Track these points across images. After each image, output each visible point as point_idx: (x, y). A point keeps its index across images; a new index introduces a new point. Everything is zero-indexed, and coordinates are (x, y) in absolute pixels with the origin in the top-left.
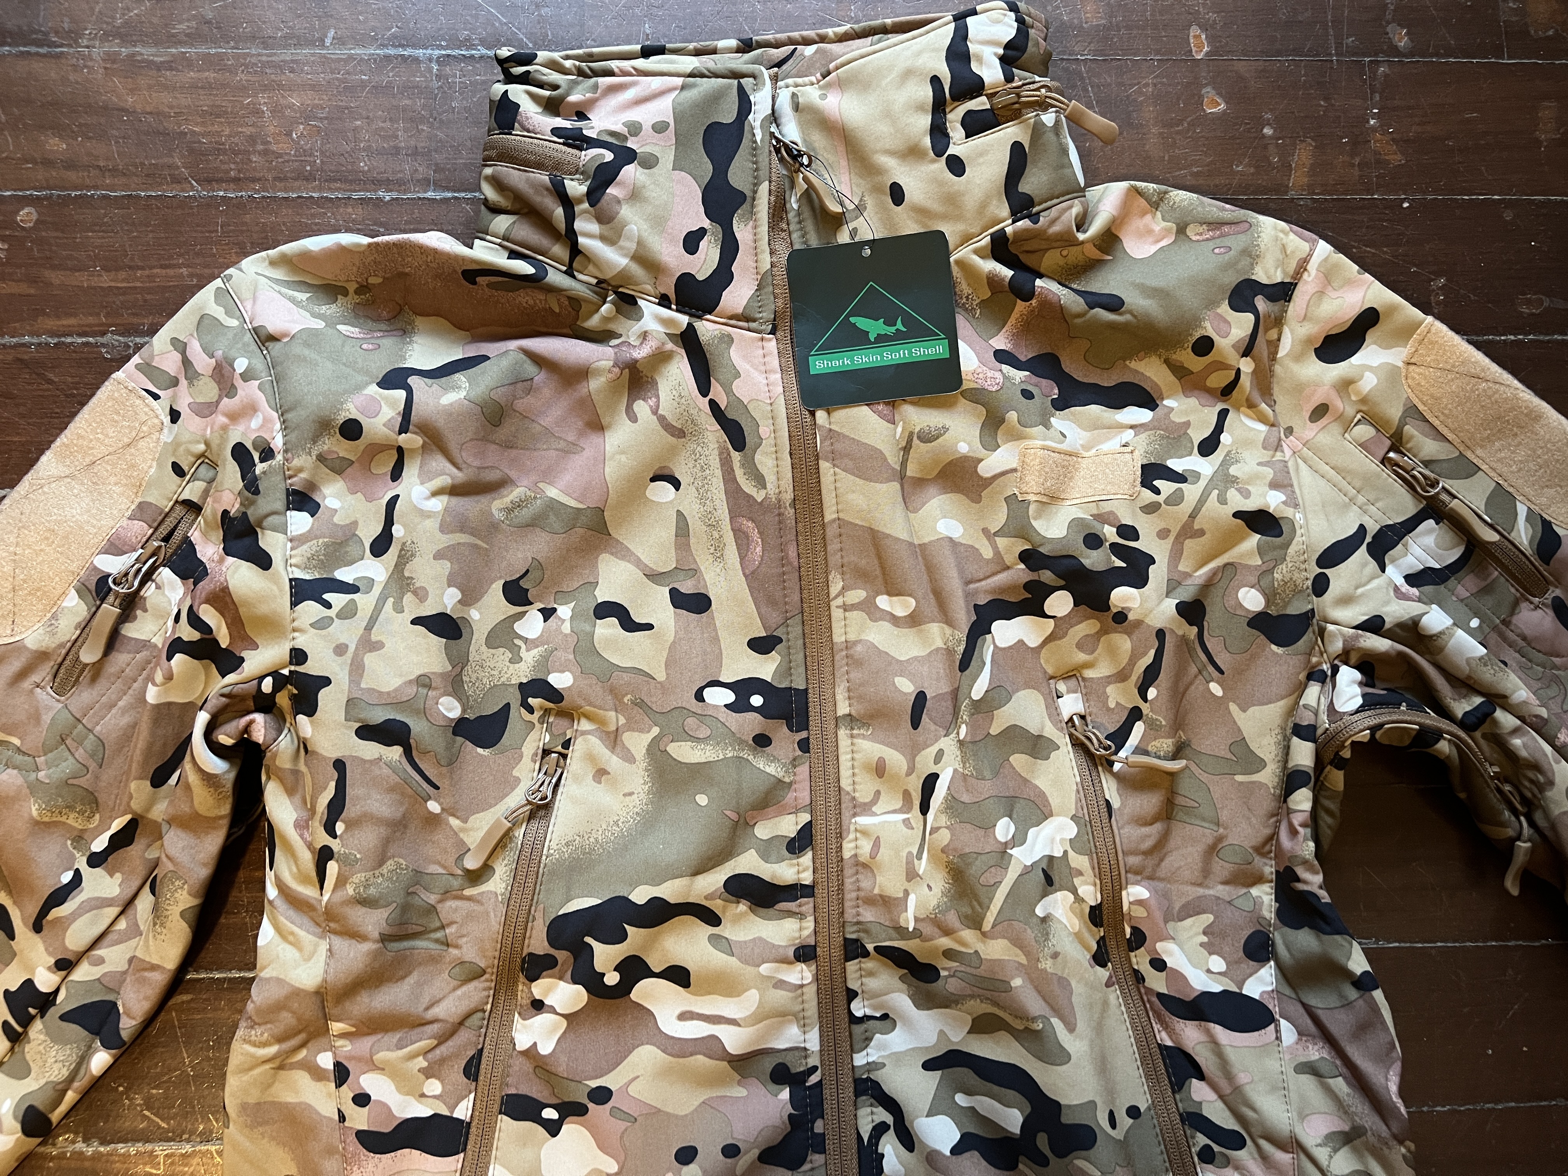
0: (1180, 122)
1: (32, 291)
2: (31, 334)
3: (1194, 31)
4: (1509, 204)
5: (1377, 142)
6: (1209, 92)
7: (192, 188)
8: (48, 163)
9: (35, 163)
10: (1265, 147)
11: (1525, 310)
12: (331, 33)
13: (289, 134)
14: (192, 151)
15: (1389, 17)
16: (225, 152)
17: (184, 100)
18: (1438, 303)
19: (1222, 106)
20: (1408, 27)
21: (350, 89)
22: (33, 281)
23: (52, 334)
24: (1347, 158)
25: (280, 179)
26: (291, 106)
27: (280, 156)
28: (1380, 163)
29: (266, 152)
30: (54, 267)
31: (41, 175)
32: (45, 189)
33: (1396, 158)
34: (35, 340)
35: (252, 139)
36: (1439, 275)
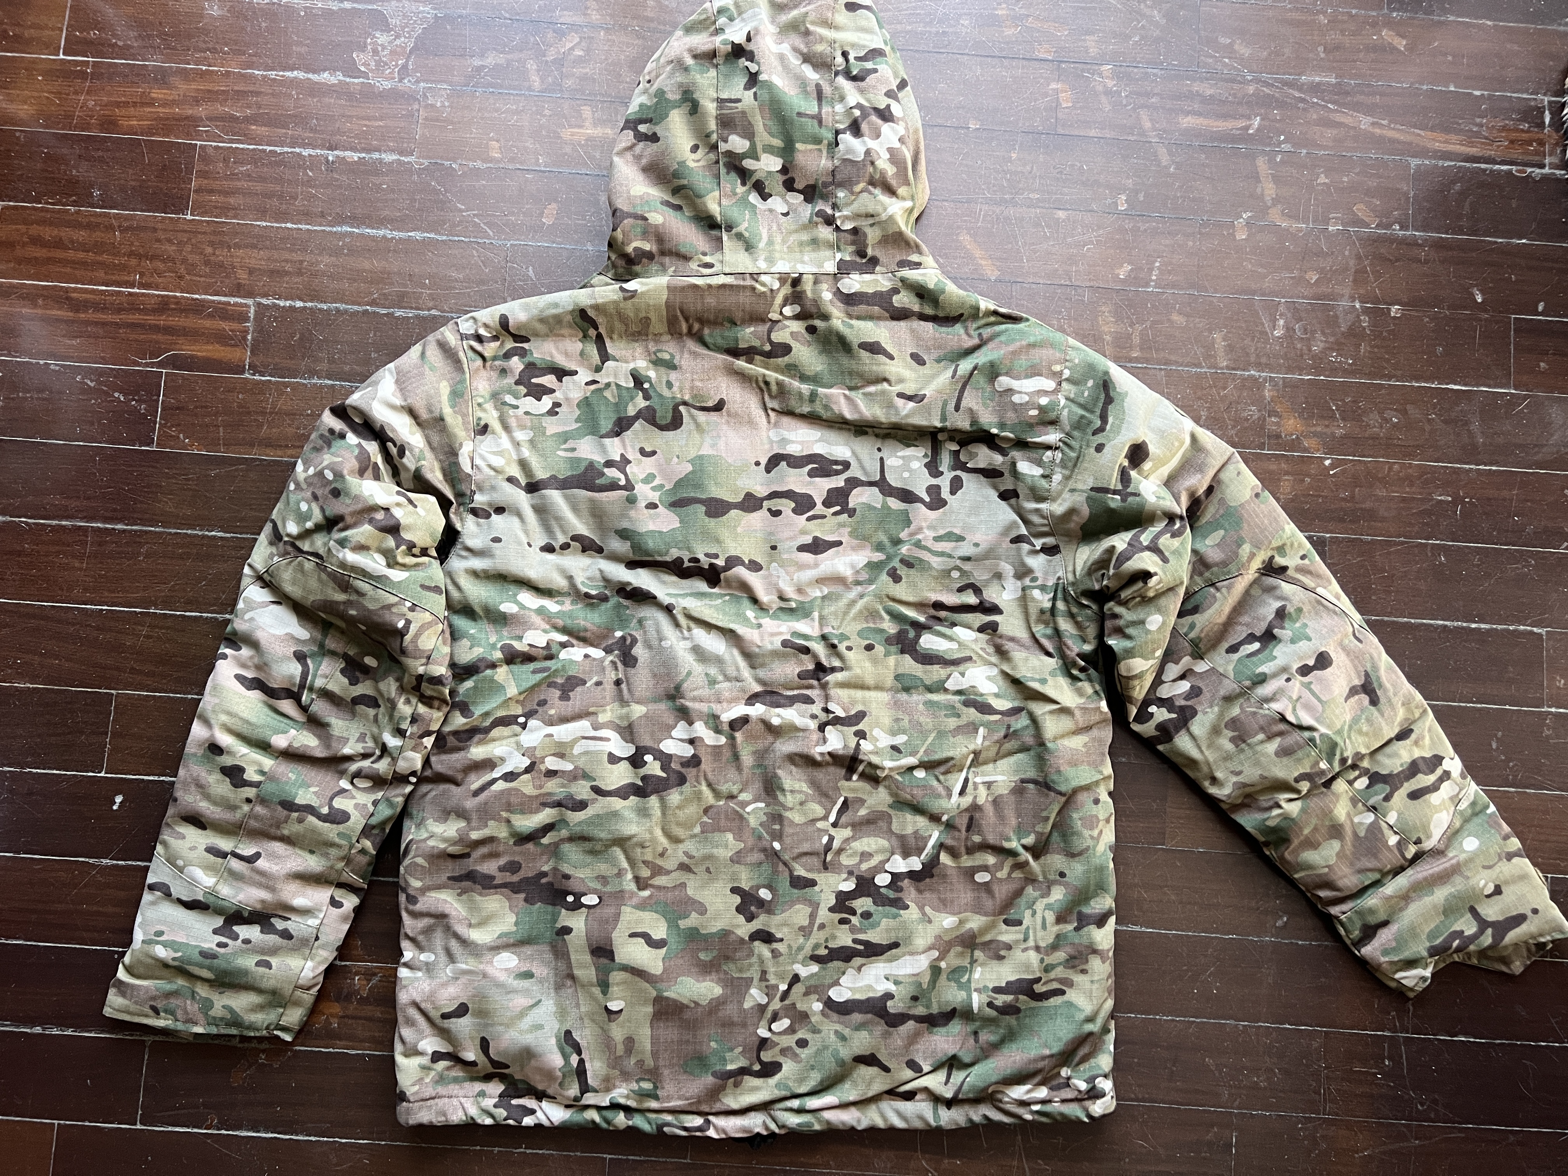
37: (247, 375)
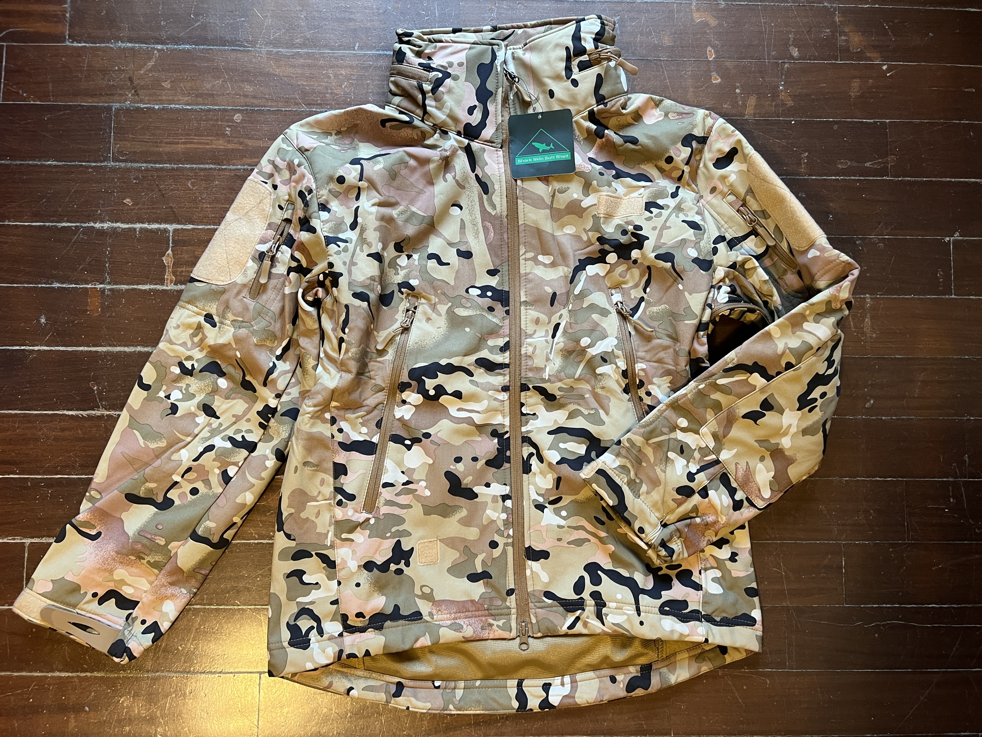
0: (702, 87)
1: (241, 148)
2: (241, 165)
3: (709, 48)
4: (836, 123)
5: (782, 96)
6: (714, 74)
7: (303, 107)
8: (247, 96)
9: (240, 95)
10: (736, 98)
11: (840, 166)
12: (357, 45)
13: (341, 86)
14: (302, 92)
15: (790, 43)
16: (315, 93)
17: (299, 71)
18: (804, 163)
19: (719, 80)
20: (799, 48)
21: (366, 68)
22: (241, 143)
23: (250, 165)
24: (770, 103)
25: (338, 104)
26: (342, 74)
27: (337, 95)
28: (784, 105)
29: (332, 93)
30: (249, 138)
31: (242, 100)
32: (243, 106)
33: (790, 103)
34: (242, 167)
35: (327, 88)
36: (805, 151)
37: (68, 43)
